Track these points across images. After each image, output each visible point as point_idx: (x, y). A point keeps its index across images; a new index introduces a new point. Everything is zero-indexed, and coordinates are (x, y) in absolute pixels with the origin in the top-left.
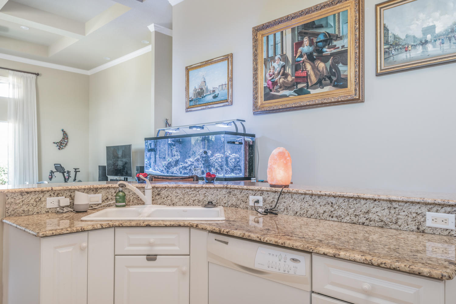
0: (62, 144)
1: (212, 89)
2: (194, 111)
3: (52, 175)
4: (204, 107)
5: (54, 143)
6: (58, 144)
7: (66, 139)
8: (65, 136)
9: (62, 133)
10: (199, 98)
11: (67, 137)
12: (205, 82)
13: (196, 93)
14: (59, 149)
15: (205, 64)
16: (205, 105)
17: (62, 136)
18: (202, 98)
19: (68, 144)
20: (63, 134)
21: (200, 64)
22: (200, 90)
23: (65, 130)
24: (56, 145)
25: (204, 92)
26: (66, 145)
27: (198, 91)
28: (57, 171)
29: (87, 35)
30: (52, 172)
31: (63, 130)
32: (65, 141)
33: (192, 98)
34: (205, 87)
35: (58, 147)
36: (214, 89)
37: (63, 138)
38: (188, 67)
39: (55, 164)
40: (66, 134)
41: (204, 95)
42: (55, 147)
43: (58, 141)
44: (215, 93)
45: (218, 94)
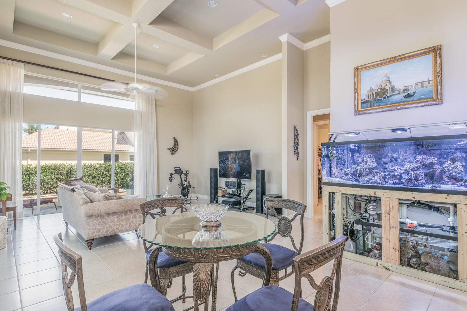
0: (174, 150)
1: (402, 88)
2: (369, 113)
3: (172, 177)
4: (389, 109)
5: (168, 149)
6: (171, 150)
7: (177, 145)
8: (176, 143)
9: (173, 140)
10: (378, 99)
11: (178, 144)
12: (389, 81)
13: (373, 94)
14: (172, 154)
15: (389, 61)
16: (390, 106)
17: (174, 143)
18: (385, 98)
19: (178, 150)
20: (175, 141)
21: (380, 62)
22: (379, 90)
23: (176, 138)
24: (169, 151)
25: (387, 92)
26: (177, 150)
27: (377, 91)
28: (176, 173)
29: (213, 50)
30: (172, 175)
31: (174, 138)
32: (176, 147)
33: (366, 99)
34: (390, 86)
35: (171, 153)
36: (406, 88)
37: (175, 145)
38: (358, 67)
39: (175, 168)
40: (177, 141)
41: (388, 95)
42: (168, 153)
43: (171, 147)
44: (409, 92)
45: (415, 93)
